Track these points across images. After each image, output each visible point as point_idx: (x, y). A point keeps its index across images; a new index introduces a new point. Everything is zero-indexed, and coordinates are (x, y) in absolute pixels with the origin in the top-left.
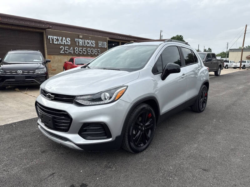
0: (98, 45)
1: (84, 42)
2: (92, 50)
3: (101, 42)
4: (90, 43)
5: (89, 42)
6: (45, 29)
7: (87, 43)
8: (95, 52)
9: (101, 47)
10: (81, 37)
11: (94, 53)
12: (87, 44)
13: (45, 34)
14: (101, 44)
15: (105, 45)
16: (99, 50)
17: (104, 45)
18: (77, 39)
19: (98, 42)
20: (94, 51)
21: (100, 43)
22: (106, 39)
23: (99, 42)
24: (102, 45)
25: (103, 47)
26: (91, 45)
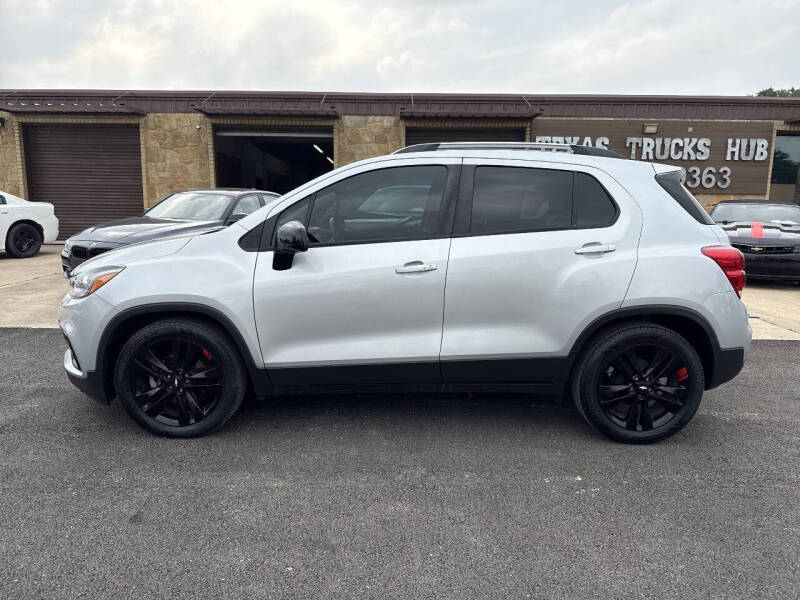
0: (726, 154)
1: (663, 145)
2: (695, 172)
3: (738, 141)
4: (688, 149)
5: (681, 144)
6: (530, 119)
7: (673, 147)
8: (704, 178)
9: (736, 158)
10: (651, 129)
11: (698, 182)
12: (673, 152)
13: (528, 132)
14: (736, 149)
15: (759, 150)
16: (725, 172)
17: (752, 152)
18: (635, 140)
19: (727, 144)
20: (700, 176)
21: (734, 145)
22: (772, 124)
23: (730, 141)
24: (743, 151)
25: (750, 158)
26: (692, 153)
